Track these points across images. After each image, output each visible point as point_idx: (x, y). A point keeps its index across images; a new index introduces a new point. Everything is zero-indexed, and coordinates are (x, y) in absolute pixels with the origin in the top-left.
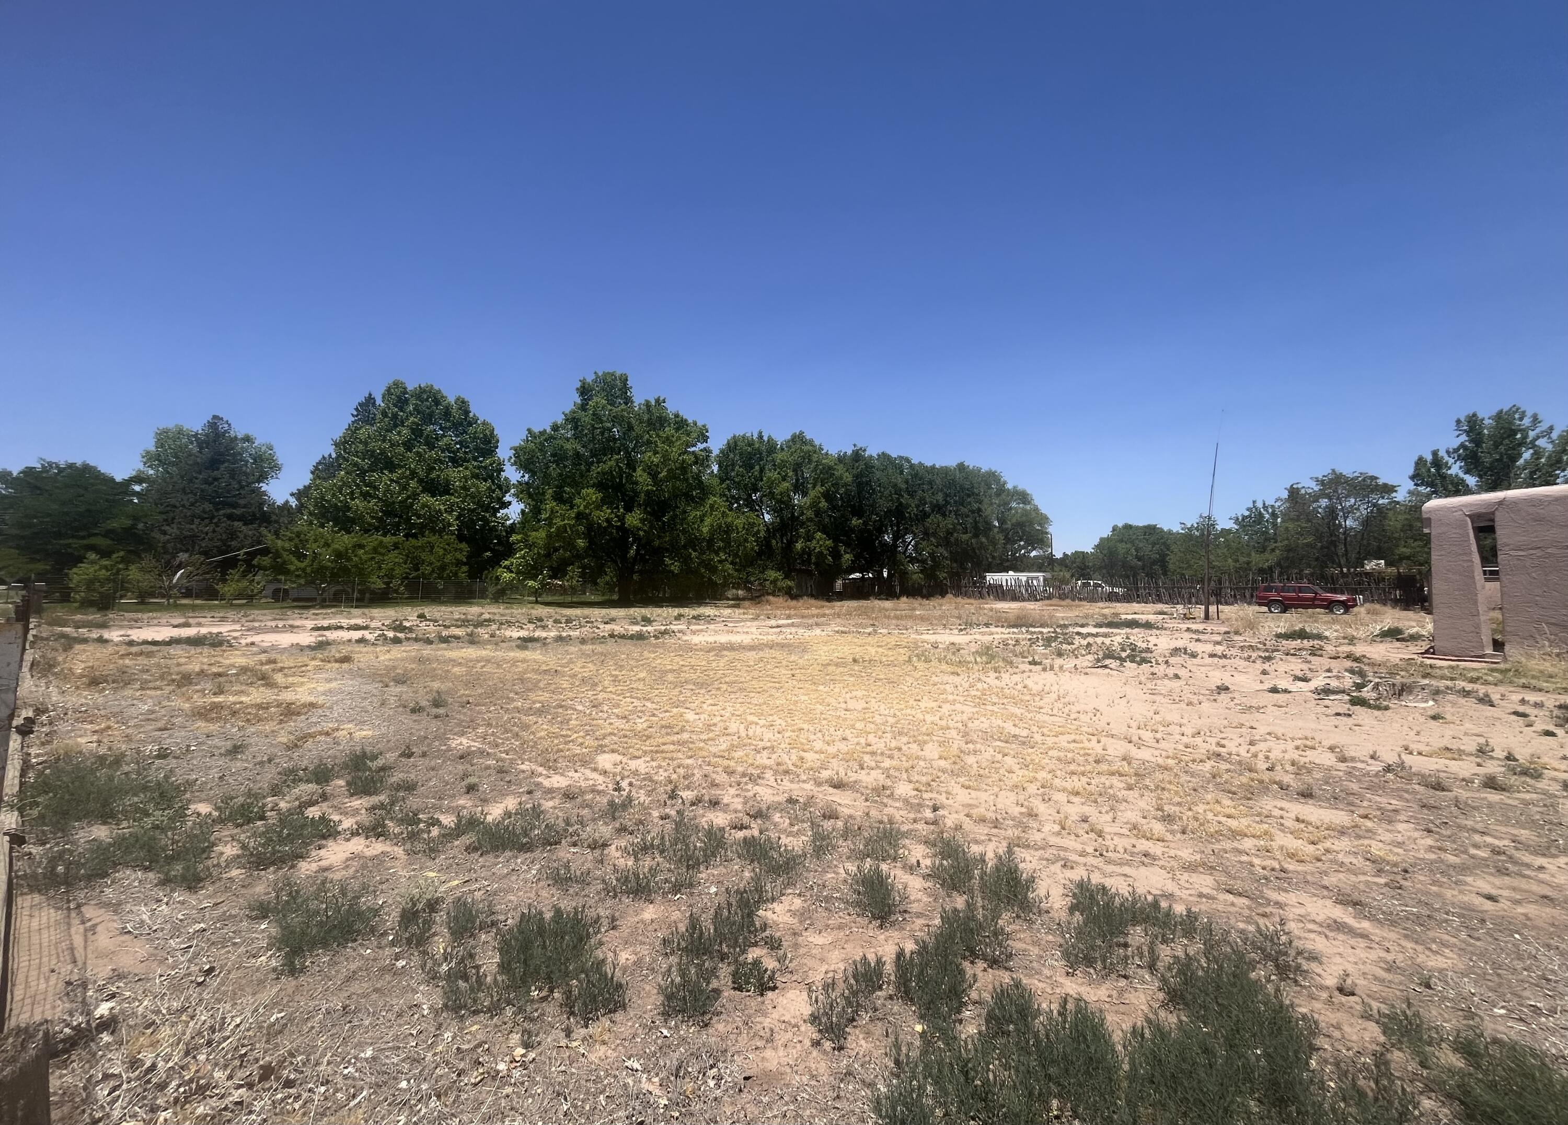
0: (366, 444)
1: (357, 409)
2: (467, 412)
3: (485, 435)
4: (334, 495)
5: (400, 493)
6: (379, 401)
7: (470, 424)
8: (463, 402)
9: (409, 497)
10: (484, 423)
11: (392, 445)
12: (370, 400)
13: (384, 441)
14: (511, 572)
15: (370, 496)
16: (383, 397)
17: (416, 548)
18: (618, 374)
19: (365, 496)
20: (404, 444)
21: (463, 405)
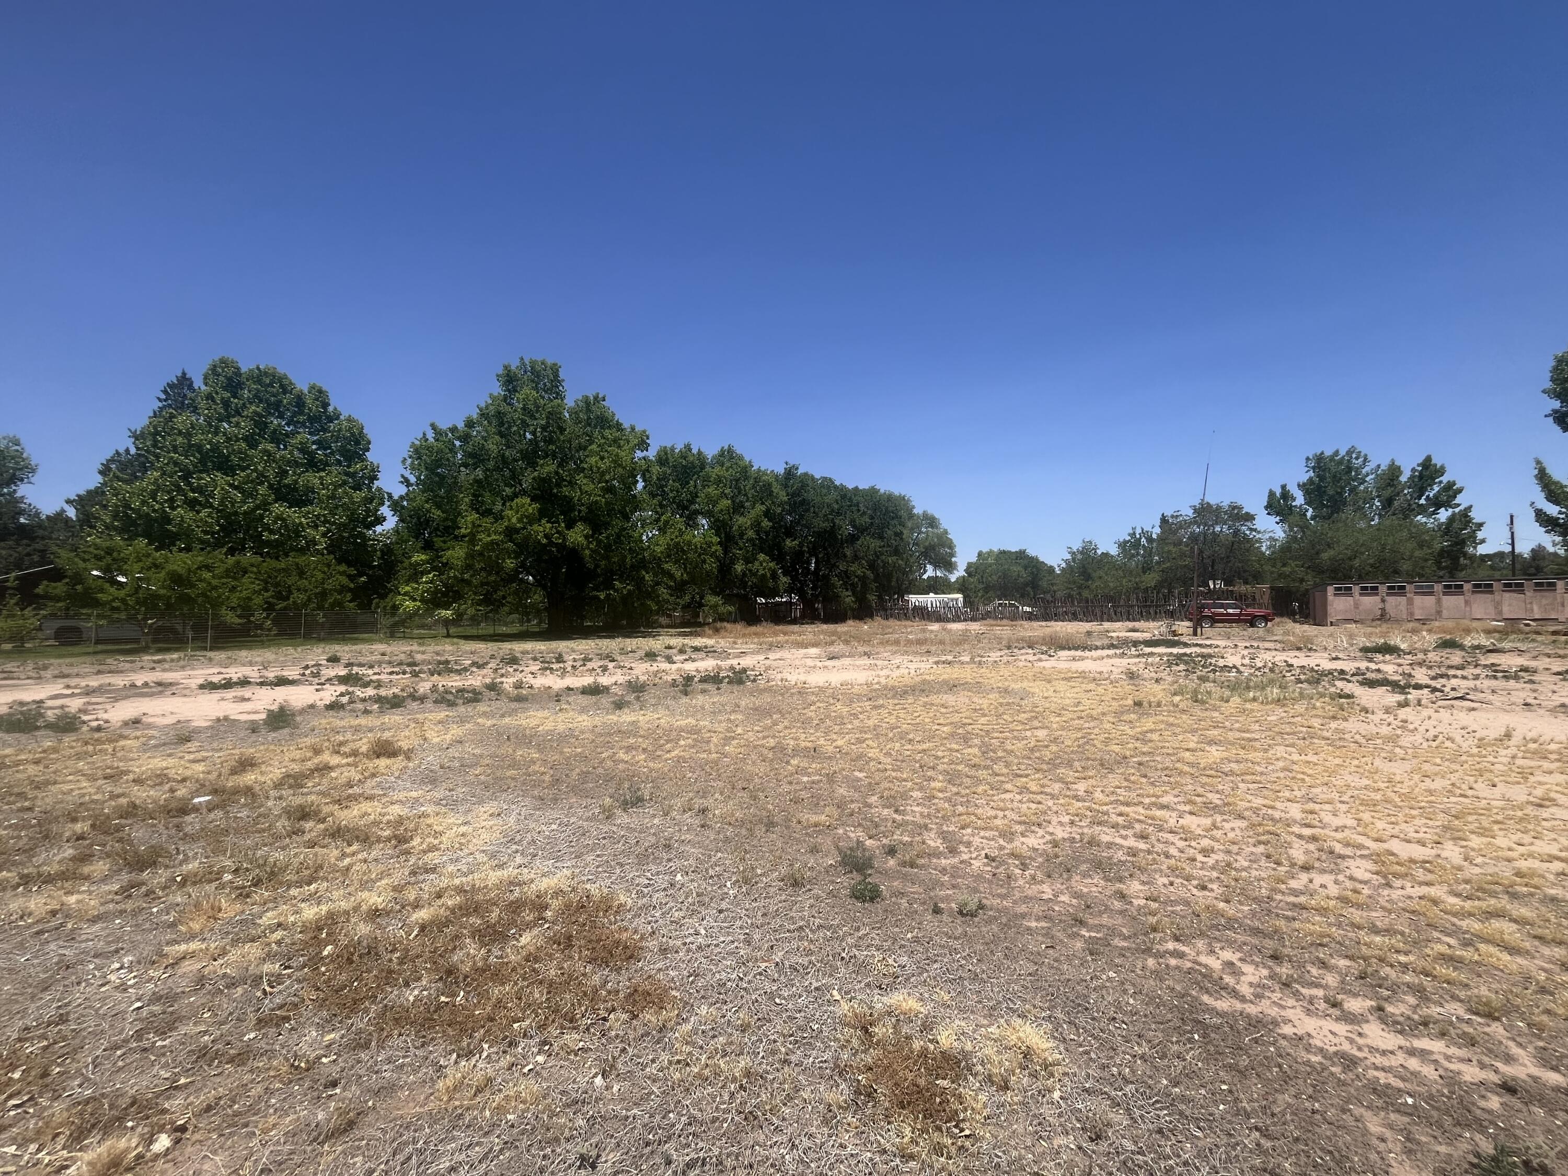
0: (188, 435)
1: (165, 392)
2: (325, 405)
3: (353, 434)
4: (144, 503)
5: (244, 502)
6: (198, 383)
7: (330, 419)
8: (320, 391)
9: (258, 507)
10: (349, 420)
11: (228, 440)
12: (184, 381)
13: (216, 433)
14: (415, 600)
15: (200, 503)
16: (206, 378)
17: (279, 571)
18: (549, 362)
19: (192, 504)
20: (245, 439)
21: (320, 395)
